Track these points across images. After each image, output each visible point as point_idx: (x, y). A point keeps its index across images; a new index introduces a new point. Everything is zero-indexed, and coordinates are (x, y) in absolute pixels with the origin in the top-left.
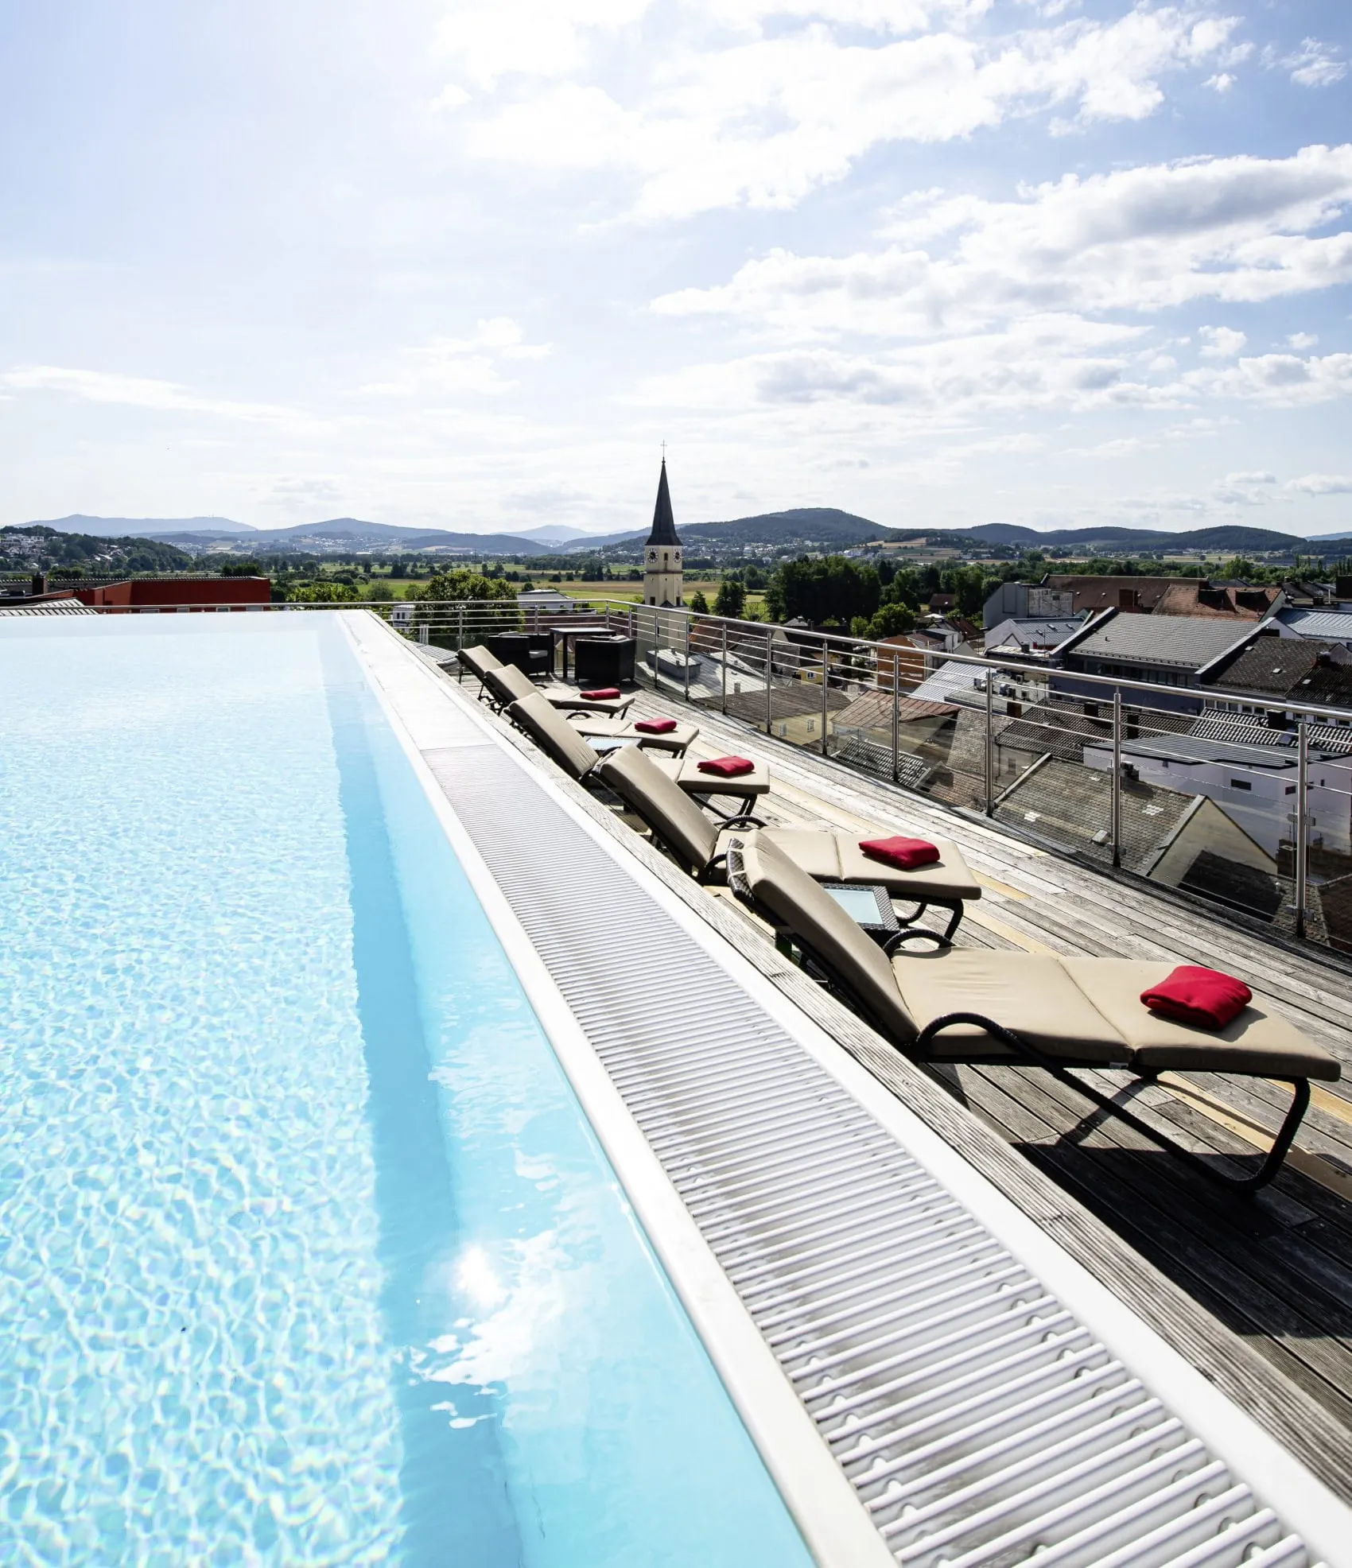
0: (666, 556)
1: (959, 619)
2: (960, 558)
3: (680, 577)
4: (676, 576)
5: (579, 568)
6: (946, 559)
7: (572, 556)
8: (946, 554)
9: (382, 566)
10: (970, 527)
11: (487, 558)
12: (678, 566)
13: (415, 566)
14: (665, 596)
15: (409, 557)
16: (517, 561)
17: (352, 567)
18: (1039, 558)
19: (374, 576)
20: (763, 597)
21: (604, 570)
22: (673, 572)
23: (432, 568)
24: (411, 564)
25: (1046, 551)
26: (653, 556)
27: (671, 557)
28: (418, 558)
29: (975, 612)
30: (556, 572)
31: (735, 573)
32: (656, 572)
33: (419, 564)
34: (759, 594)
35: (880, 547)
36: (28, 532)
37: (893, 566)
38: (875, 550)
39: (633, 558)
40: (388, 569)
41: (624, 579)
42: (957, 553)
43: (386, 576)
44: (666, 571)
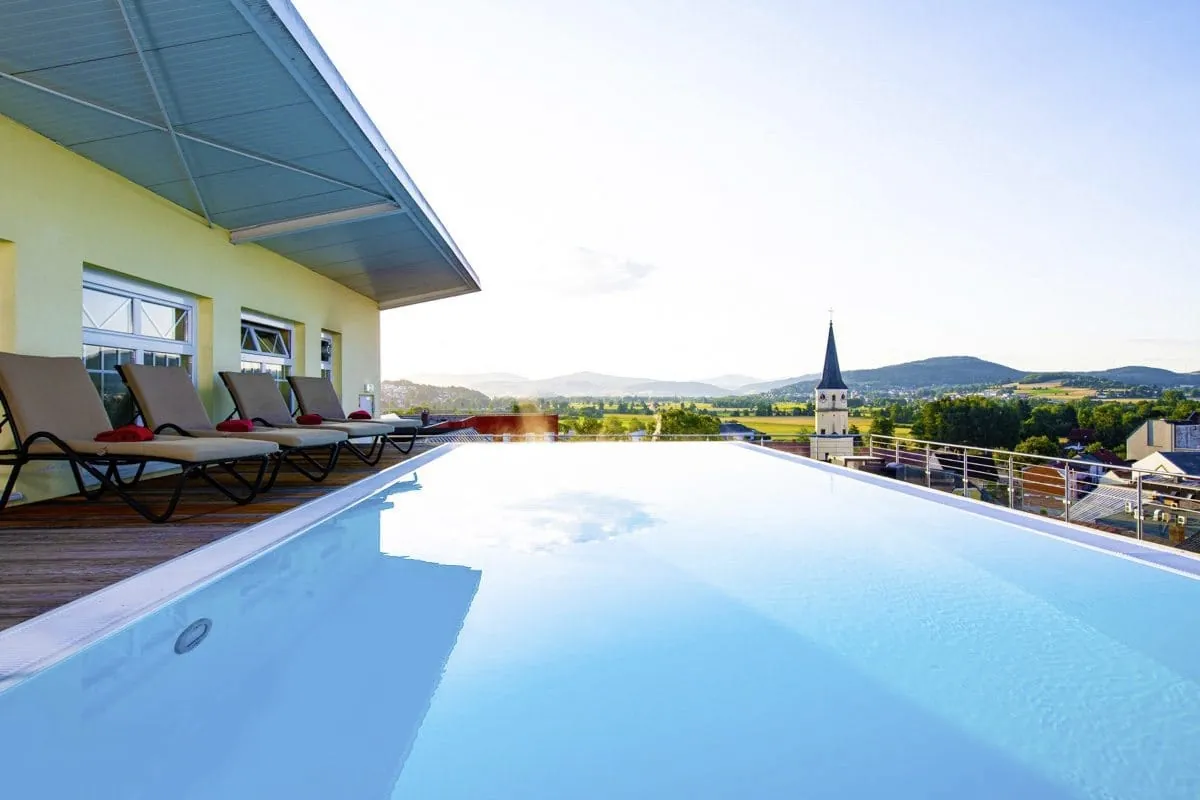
0: (834, 397)
1: (1102, 451)
2: (1095, 397)
3: (846, 413)
4: (843, 413)
5: (753, 406)
6: (1081, 397)
7: (748, 397)
8: (1079, 394)
9: (611, 404)
10: (1105, 369)
11: (684, 399)
12: (844, 405)
13: (633, 405)
14: (834, 429)
15: (628, 398)
16: (706, 401)
17: (591, 405)
18: (1181, 396)
19: (607, 412)
20: (910, 430)
21: (773, 407)
22: (840, 410)
23: (645, 406)
24: (630, 403)
25: (1187, 390)
26: (823, 397)
27: (838, 397)
28: (636, 399)
29: (1118, 445)
30: (736, 409)
31: (882, 411)
32: (827, 410)
33: (635, 403)
34: (904, 427)
35: (1015, 388)
36: (397, 384)
37: (1030, 404)
38: (1010, 391)
39: (795, 398)
40: (615, 407)
41: (789, 415)
42: (1092, 393)
43: (615, 412)
44: (834, 409)
